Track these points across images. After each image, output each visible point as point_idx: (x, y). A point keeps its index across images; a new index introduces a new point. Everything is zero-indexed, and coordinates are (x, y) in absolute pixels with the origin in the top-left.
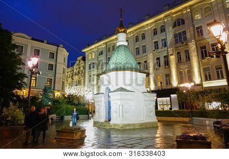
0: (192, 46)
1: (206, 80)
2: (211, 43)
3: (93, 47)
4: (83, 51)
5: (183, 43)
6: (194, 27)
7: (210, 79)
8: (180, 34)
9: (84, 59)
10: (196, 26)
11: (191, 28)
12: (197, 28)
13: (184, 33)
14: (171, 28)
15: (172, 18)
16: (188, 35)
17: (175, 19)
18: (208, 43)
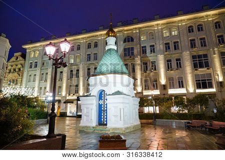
0: (138, 61)
1: (145, 89)
2: (151, 61)
3: (38, 44)
4: (24, 47)
5: (130, 57)
6: (140, 45)
7: (148, 89)
8: (129, 48)
9: (24, 56)
10: (142, 45)
11: (138, 46)
12: (143, 47)
13: (132, 49)
14: (122, 42)
15: (123, 34)
16: (135, 51)
17: (126, 36)
18: (150, 60)
